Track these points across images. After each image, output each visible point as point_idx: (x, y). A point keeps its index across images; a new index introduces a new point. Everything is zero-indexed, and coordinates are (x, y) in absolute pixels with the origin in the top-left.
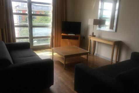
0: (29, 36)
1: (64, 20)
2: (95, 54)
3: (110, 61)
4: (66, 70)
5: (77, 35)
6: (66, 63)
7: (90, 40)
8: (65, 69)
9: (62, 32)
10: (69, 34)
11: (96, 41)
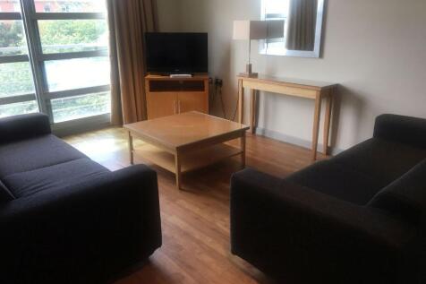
0: (34, 92)
1: (151, 30)
2: (258, 132)
3: (311, 147)
4: (184, 190)
5: (199, 77)
6: (183, 170)
7: (243, 89)
8: (180, 189)
9: (148, 71)
10: (172, 76)
11: (258, 91)
